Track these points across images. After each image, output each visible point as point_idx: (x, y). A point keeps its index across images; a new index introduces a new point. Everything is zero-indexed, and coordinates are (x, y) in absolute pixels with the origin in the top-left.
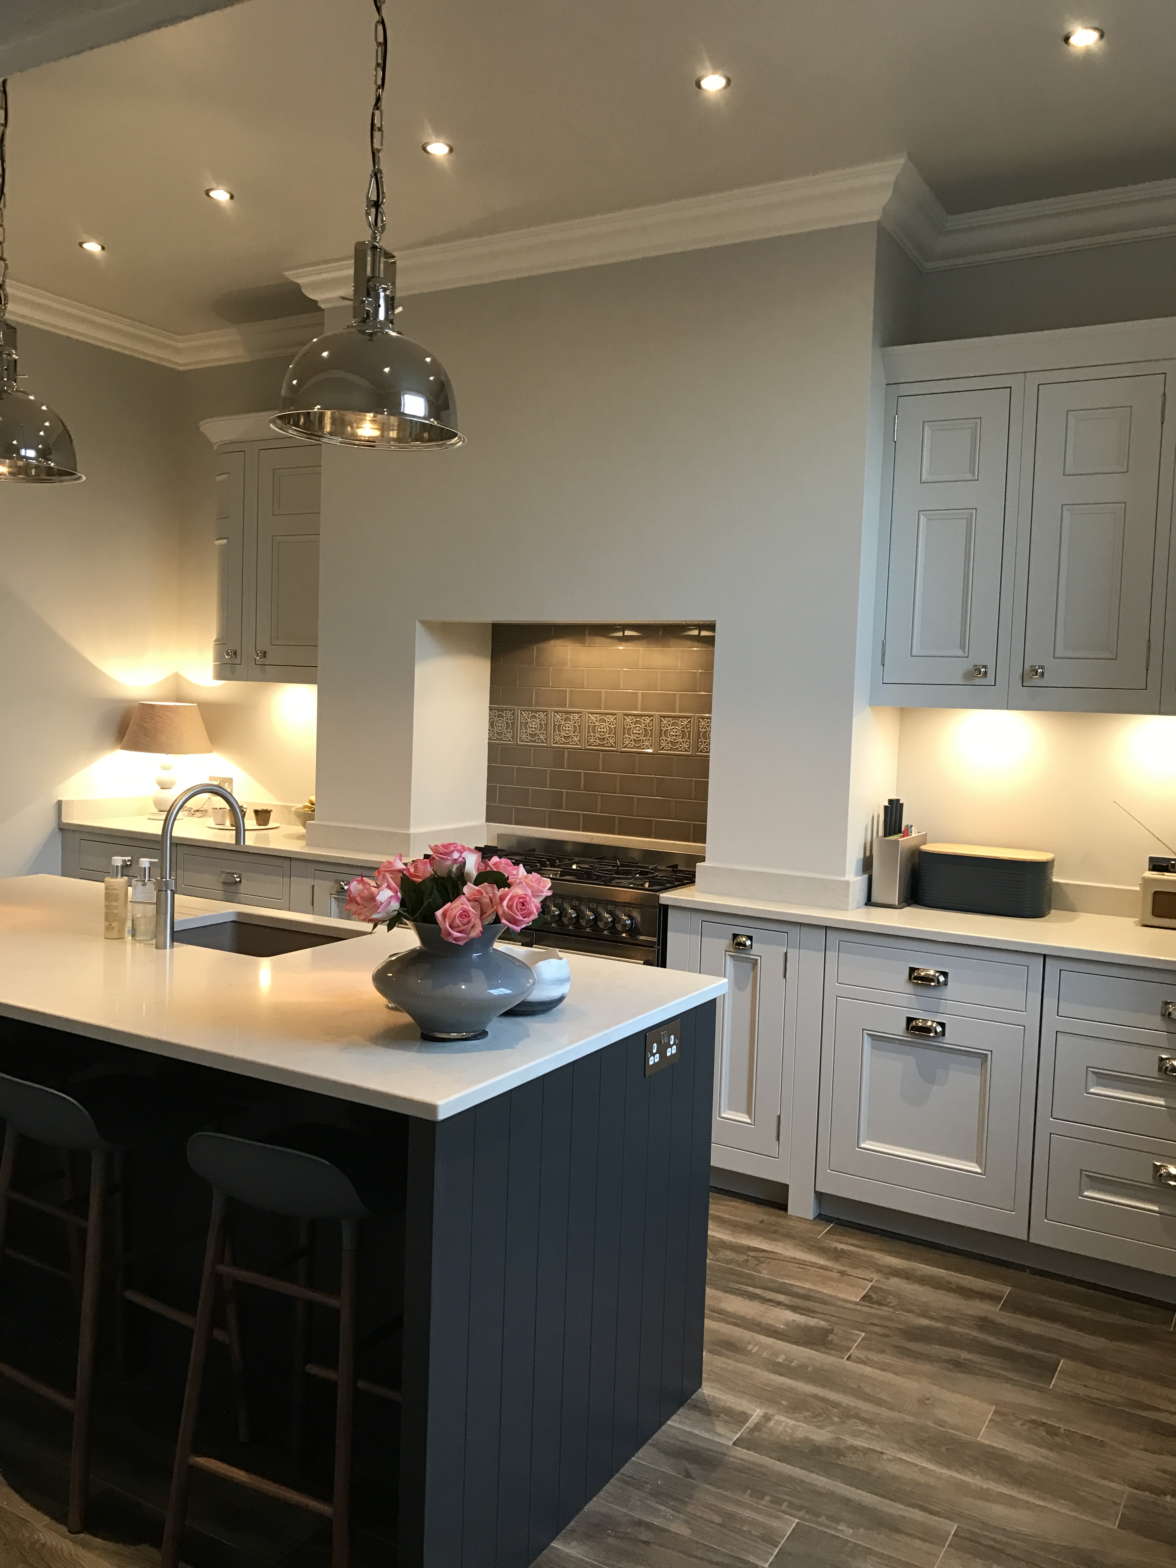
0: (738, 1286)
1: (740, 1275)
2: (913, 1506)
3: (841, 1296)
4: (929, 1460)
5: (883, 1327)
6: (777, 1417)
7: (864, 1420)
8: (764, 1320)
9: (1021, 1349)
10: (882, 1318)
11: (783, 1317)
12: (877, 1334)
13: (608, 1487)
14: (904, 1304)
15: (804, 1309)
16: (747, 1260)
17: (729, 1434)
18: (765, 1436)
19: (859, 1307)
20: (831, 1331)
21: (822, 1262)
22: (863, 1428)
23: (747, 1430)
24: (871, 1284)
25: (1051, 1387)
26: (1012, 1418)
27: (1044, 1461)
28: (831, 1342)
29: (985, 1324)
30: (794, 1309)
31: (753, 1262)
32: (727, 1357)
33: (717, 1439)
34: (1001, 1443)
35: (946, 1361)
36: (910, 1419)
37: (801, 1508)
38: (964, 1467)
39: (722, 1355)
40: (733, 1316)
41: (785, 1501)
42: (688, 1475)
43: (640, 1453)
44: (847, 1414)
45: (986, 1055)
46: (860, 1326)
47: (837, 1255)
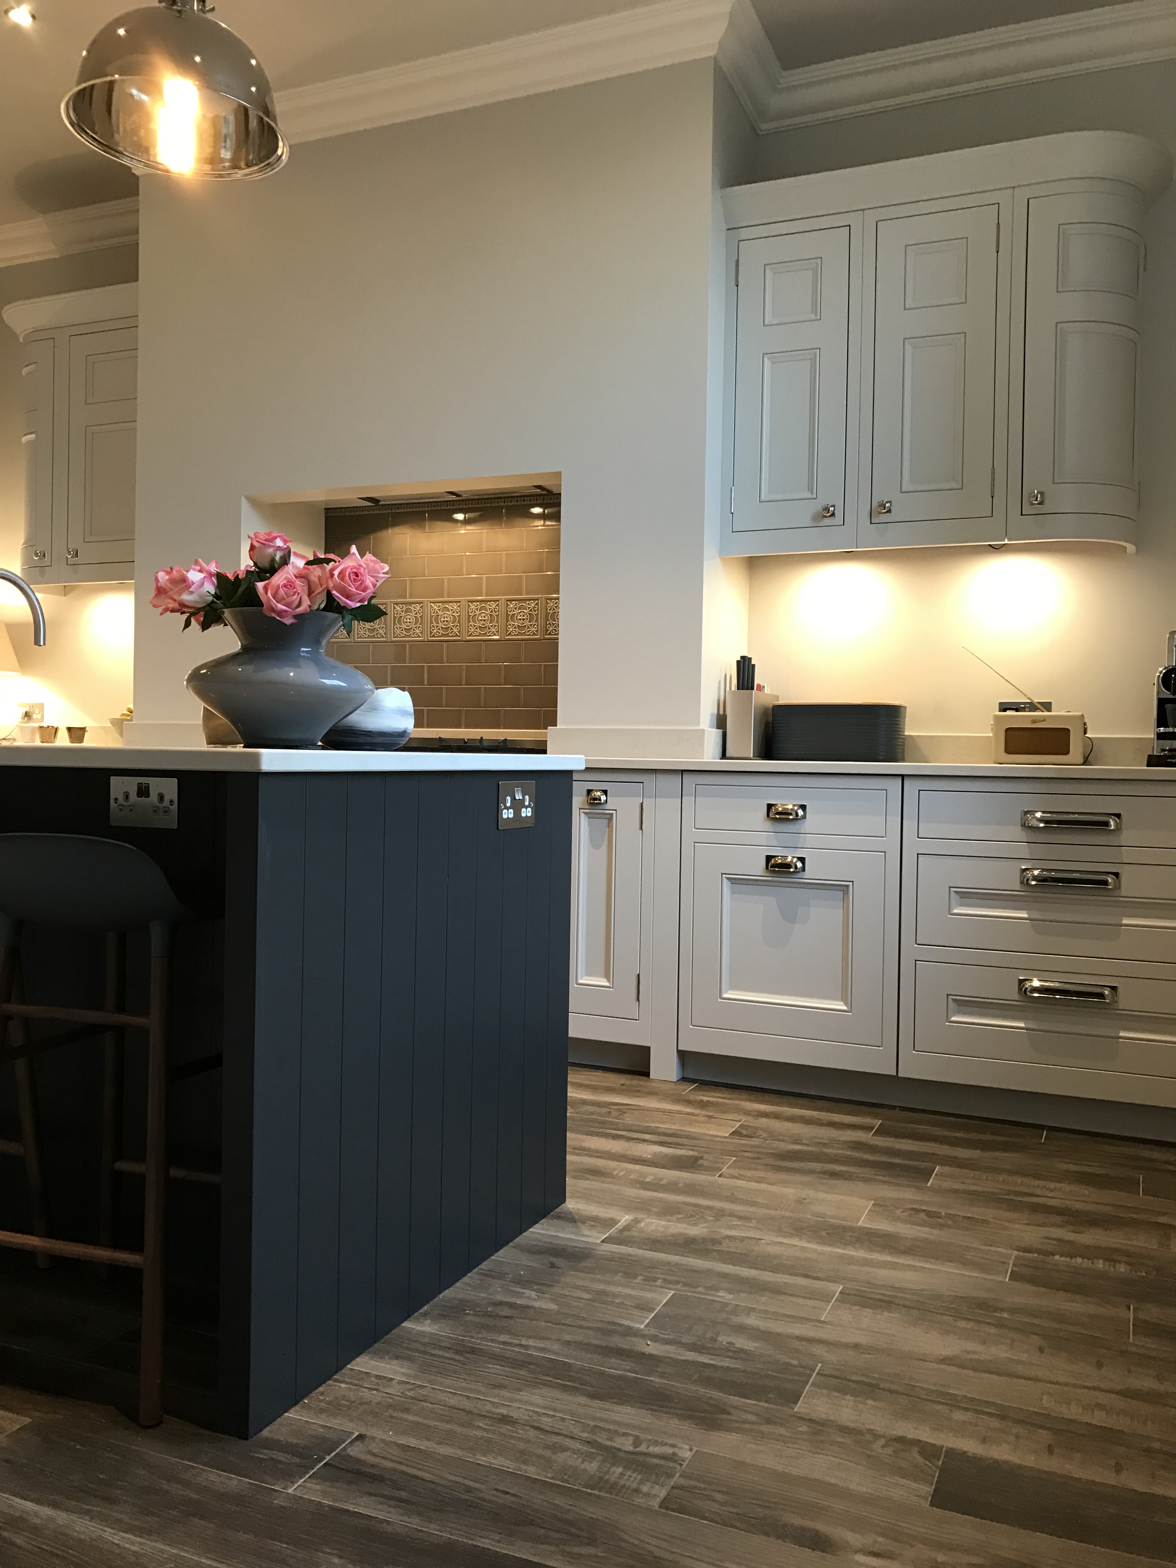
0: (601, 1130)
1: (604, 1122)
2: (797, 1275)
3: (711, 1132)
4: (808, 1242)
5: (755, 1152)
6: (647, 1220)
7: (740, 1218)
8: (629, 1153)
9: (897, 1161)
10: (752, 1146)
11: (649, 1150)
12: (748, 1157)
13: (465, 1279)
14: (774, 1136)
15: (669, 1143)
16: (610, 1112)
17: (596, 1235)
18: (636, 1234)
19: (729, 1140)
20: (702, 1158)
21: (689, 1110)
22: (739, 1223)
23: (616, 1231)
24: (739, 1124)
25: (929, 1184)
26: (892, 1208)
27: (928, 1236)
28: (701, 1165)
29: (858, 1146)
30: (661, 1144)
31: (614, 1113)
32: (591, 1180)
33: (584, 1239)
34: (884, 1226)
35: (819, 1172)
36: (788, 1214)
37: (678, 1283)
38: (846, 1244)
39: (587, 1179)
40: (597, 1151)
41: (659, 1278)
42: (553, 1266)
43: (501, 1253)
44: (720, 1214)
45: (848, 886)
46: (731, 1153)
47: (703, 1105)
